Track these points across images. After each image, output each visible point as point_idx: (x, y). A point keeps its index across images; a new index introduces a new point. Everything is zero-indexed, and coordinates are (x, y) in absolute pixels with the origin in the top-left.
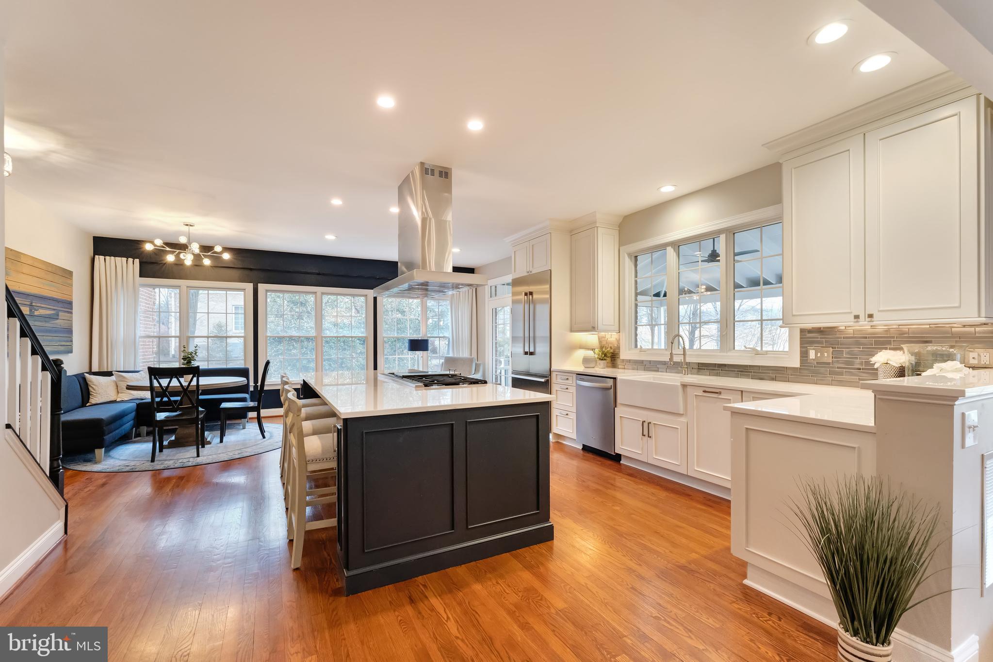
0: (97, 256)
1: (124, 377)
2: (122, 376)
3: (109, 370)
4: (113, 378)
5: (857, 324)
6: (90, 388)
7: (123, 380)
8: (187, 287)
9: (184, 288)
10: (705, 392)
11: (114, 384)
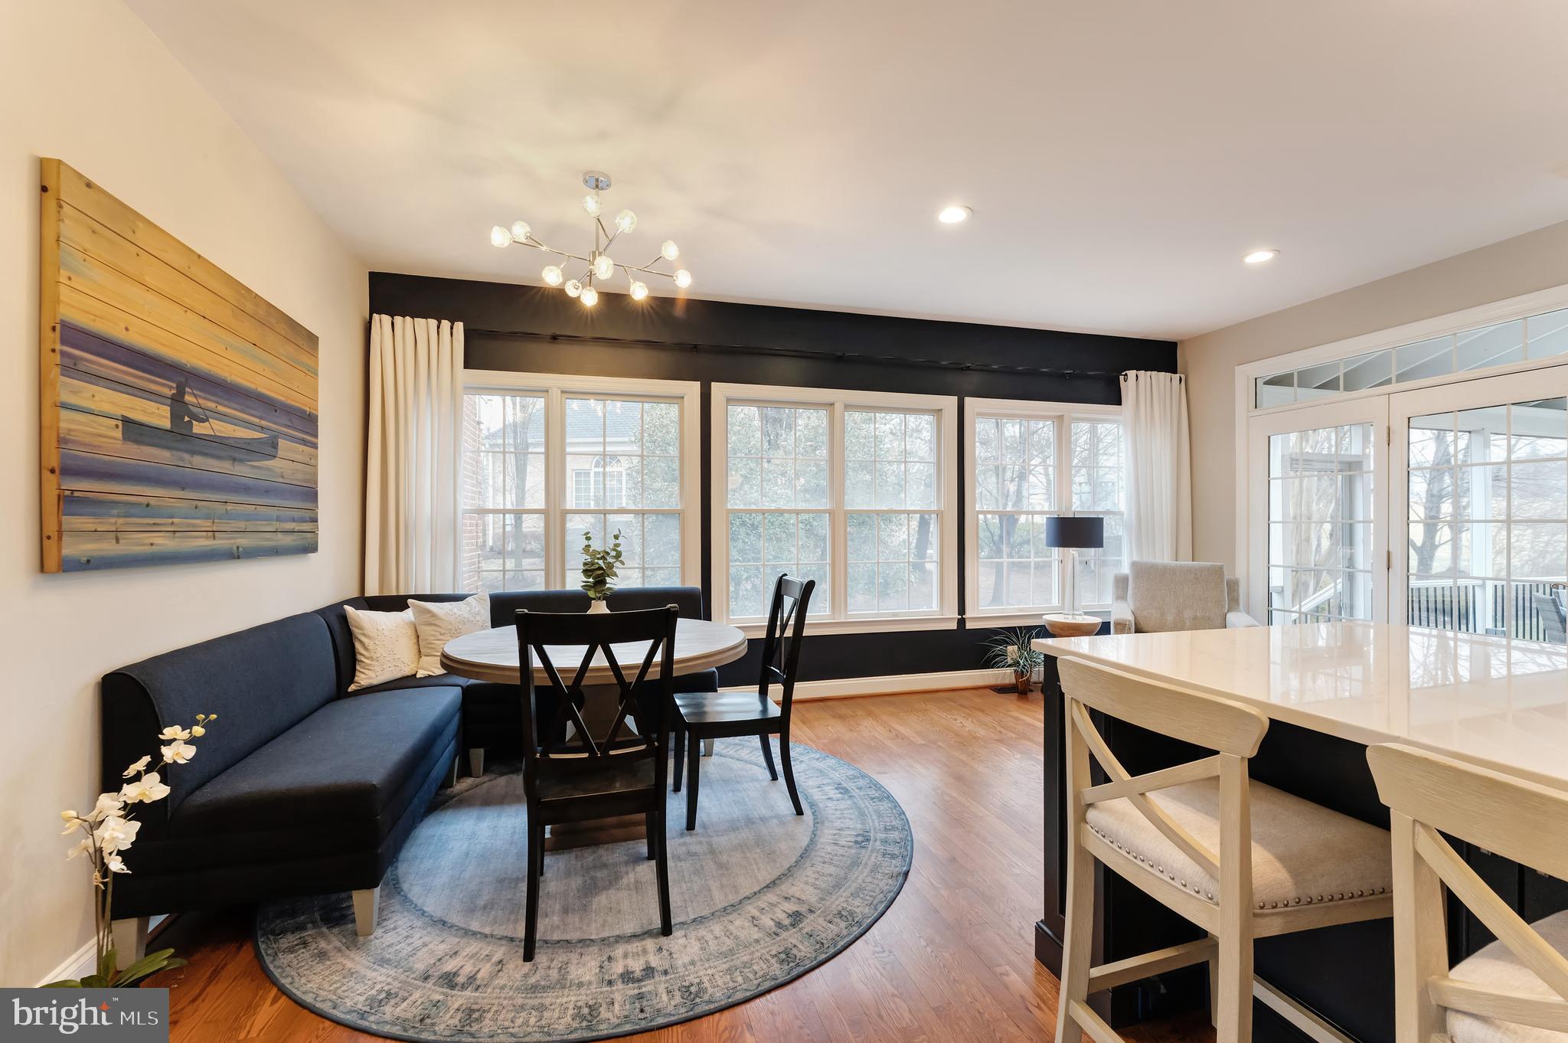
0: (376, 316)
1: (433, 615)
2: (429, 611)
3: (402, 593)
4: (408, 615)
6: (358, 646)
7: (432, 620)
8: (562, 392)
9: (556, 394)
11: (410, 632)
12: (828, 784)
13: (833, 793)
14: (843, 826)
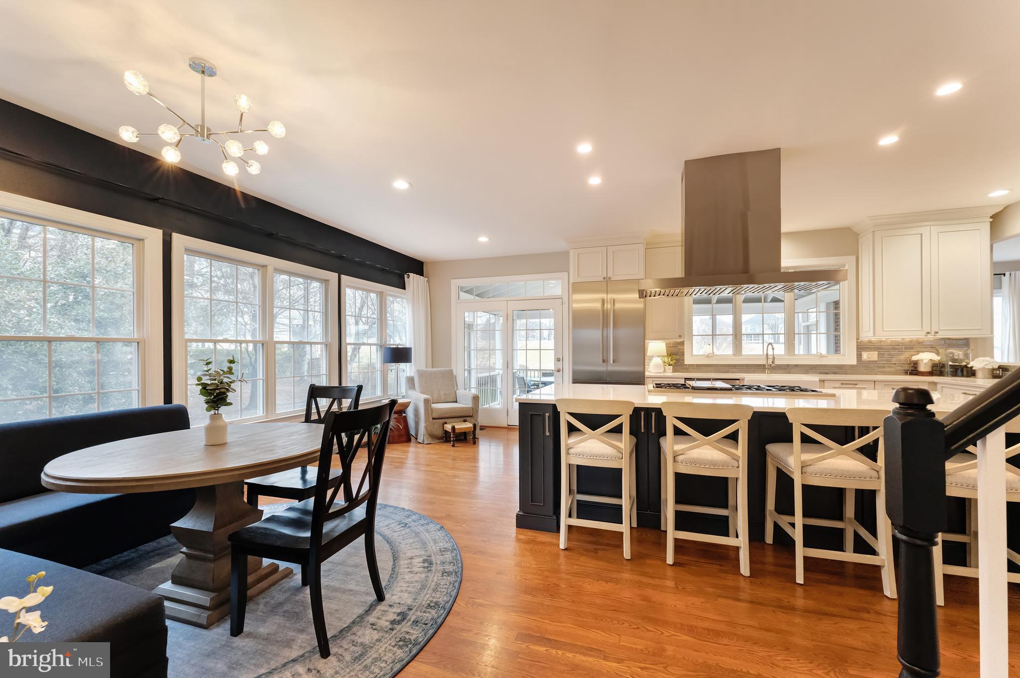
5: (926, 337)
10: (842, 384)
12: (393, 523)
13: (397, 528)
14: (413, 555)
